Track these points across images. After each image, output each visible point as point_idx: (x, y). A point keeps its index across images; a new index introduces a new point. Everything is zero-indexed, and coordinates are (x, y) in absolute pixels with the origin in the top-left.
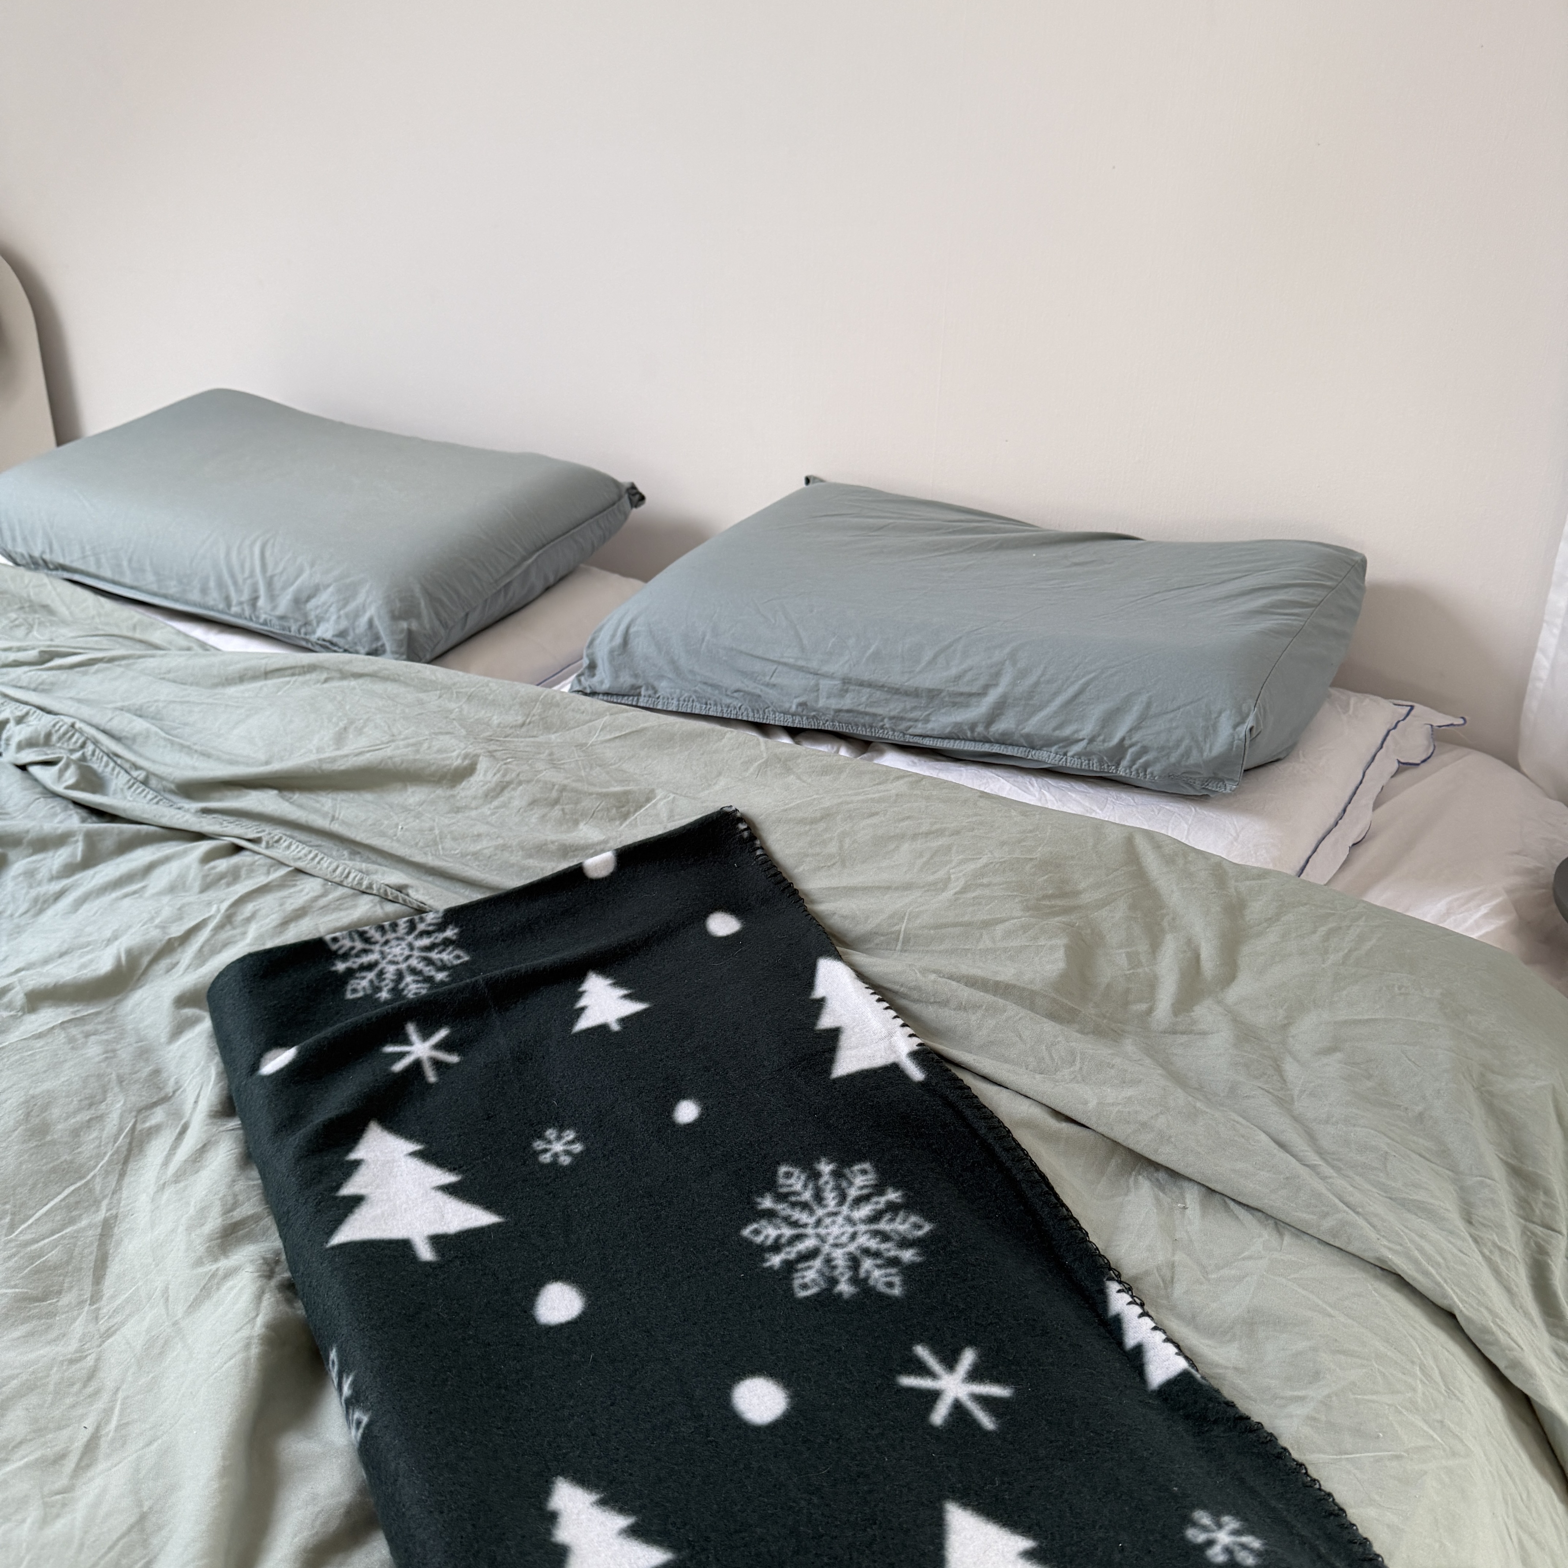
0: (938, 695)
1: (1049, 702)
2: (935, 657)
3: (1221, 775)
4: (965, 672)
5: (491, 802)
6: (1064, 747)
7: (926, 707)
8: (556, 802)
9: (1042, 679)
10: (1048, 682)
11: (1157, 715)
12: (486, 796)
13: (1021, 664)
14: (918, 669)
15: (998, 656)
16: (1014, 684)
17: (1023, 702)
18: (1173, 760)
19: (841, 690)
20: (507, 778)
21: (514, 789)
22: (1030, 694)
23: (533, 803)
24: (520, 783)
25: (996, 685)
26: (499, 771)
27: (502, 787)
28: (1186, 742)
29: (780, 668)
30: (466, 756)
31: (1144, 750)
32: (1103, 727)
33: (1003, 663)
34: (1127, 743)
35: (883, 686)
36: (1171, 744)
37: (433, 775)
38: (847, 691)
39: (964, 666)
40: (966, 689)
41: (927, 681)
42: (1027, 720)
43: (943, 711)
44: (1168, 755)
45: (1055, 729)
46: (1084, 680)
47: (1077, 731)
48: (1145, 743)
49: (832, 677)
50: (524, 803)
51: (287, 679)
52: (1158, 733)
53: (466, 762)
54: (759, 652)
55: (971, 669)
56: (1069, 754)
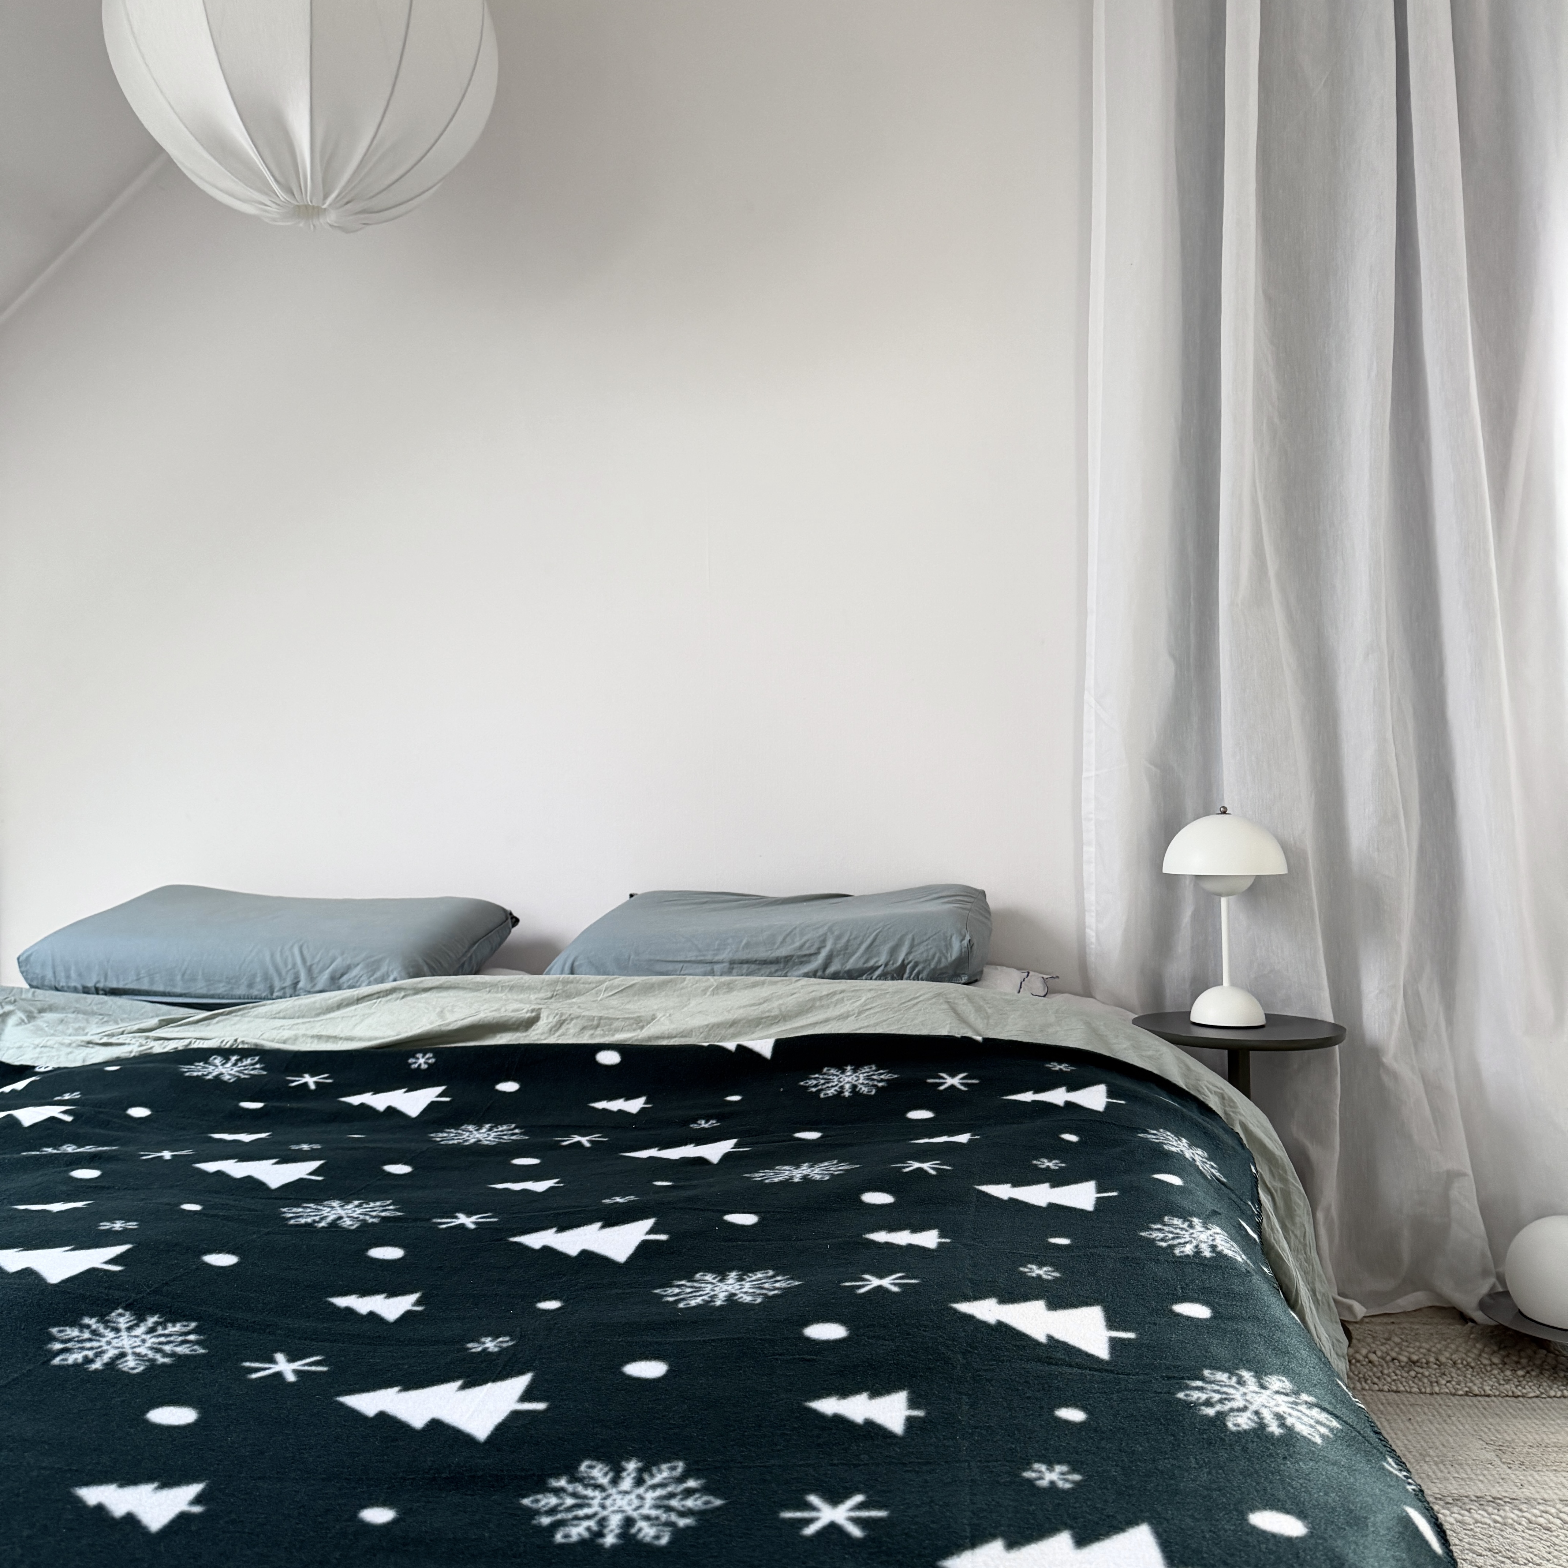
0: (791, 959)
1: (858, 949)
2: (784, 939)
3: (958, 972)
4: (805, 943)
5: (554, 1034)
6: (870, 974)
7: (784, 968)
8: (597, 1026)
9: (851, 938)
10: (855, 939)
11: (920, 944)
12: (551, 1030)
13: (836, 933)
14: (776, 946)
15: (821, 931)
16: (835, 943)
17: (842, 953)
18: (932, 966)
19: (729, 968)
20: (564, 1018)
21: (568, 1024)
22: (846, 947)
23: (584, 1028)
24: (572, 1019)
25: (824, 947)
26: (557, 1014)
27: (561, 1023)
28: (938, 955)
29: (685, 965)
30: (533, 1011)
31: (916, 964)
32: (891, 956)
33: (826, 934)
34: (906, 962)
35: (756, 961)
36: (930, 958)
37: (513, 1024)
38: (733, 968)
39: (803, 940)
40: (807, 952)
41: (783, 952)
42: (847, 962)
43: (795, 969)
44: (929, 965)
45: (864, 963)
46: (875, 934)
47: (877, 962)
48: (916, 960)
49: (721, 962)
50: (577, 1030)
51: (375, 1001)
52: (922, 953)
53: (534, 1014)
54: (670, 959)
55: (808, 940)
56: (874, 977)
